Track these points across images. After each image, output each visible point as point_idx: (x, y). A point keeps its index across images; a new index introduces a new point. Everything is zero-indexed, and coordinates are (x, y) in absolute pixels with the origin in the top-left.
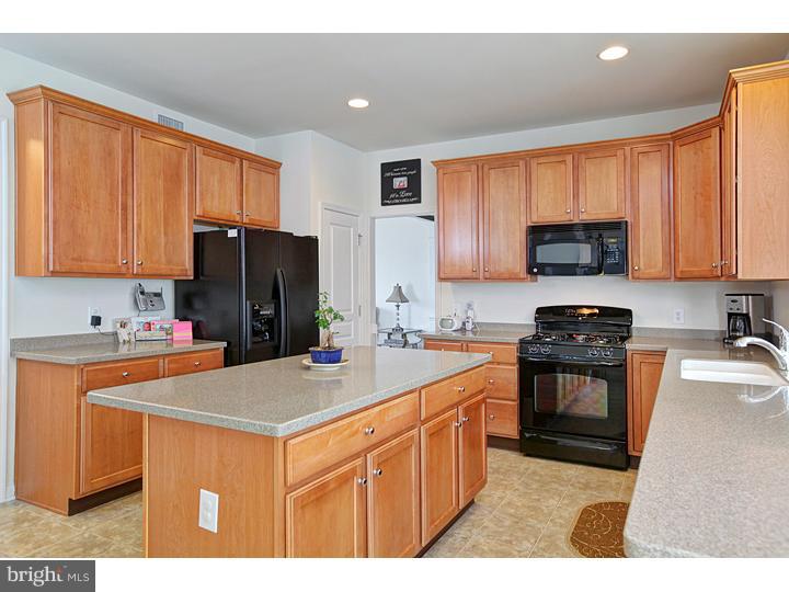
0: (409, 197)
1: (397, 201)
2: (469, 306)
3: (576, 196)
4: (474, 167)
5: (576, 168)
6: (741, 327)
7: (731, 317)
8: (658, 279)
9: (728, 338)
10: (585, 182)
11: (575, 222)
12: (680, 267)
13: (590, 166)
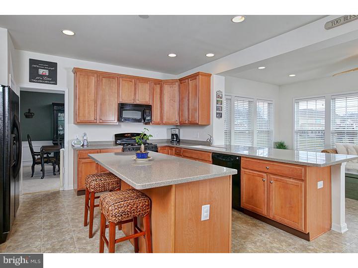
0: (49, 81)
1: (41, 81)
2: (85, 135)
3: (135, 94)
4: (96, 75)
5: (135, 84)
6: (175, 138)
7: (172, 135)
8: (158, 124)
9: (172, 141)
10: (138, 90)
11: (135, 103)
12: (165, 120)
13: (140, 85)
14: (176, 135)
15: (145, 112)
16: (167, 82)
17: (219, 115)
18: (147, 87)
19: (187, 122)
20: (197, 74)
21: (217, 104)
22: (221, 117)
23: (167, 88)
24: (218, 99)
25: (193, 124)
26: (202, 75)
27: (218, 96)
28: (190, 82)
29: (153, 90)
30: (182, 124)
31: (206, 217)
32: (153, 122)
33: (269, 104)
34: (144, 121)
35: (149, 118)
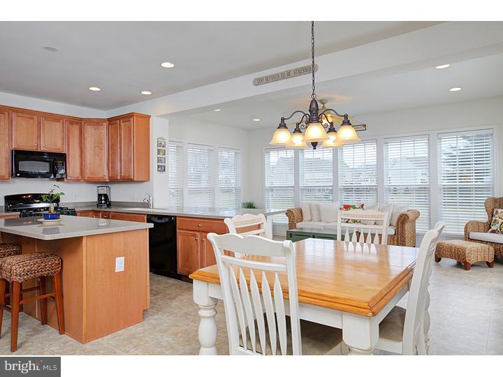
3: (39, 137)
5: (39, 123)
6: (104, 199)
7: (100, 195)
8: (77, 181)
9: (99, 204)
10: (44, 132)
11: (39, 150)
12: (87, 175)
13: (47, 125)
14: (106, 196)
15: (55, 163)
16: (90, 121)
17: (162, 169)
18: (58, 126)
19: (119, 178)
20: (131, 115)
21: (158, 154)
22: (165, 170)
23: (89, 131)
24: (160, 148)
25: (128, 180)
26: (137, 116)
27: (159, 144)
28: (122, 124)
29: (68, 132)
30: (113, 180)
31: (120, 268)
32: (68, 178)
33: (236, 153)
34: (55, 176)
35: (62, 171)
